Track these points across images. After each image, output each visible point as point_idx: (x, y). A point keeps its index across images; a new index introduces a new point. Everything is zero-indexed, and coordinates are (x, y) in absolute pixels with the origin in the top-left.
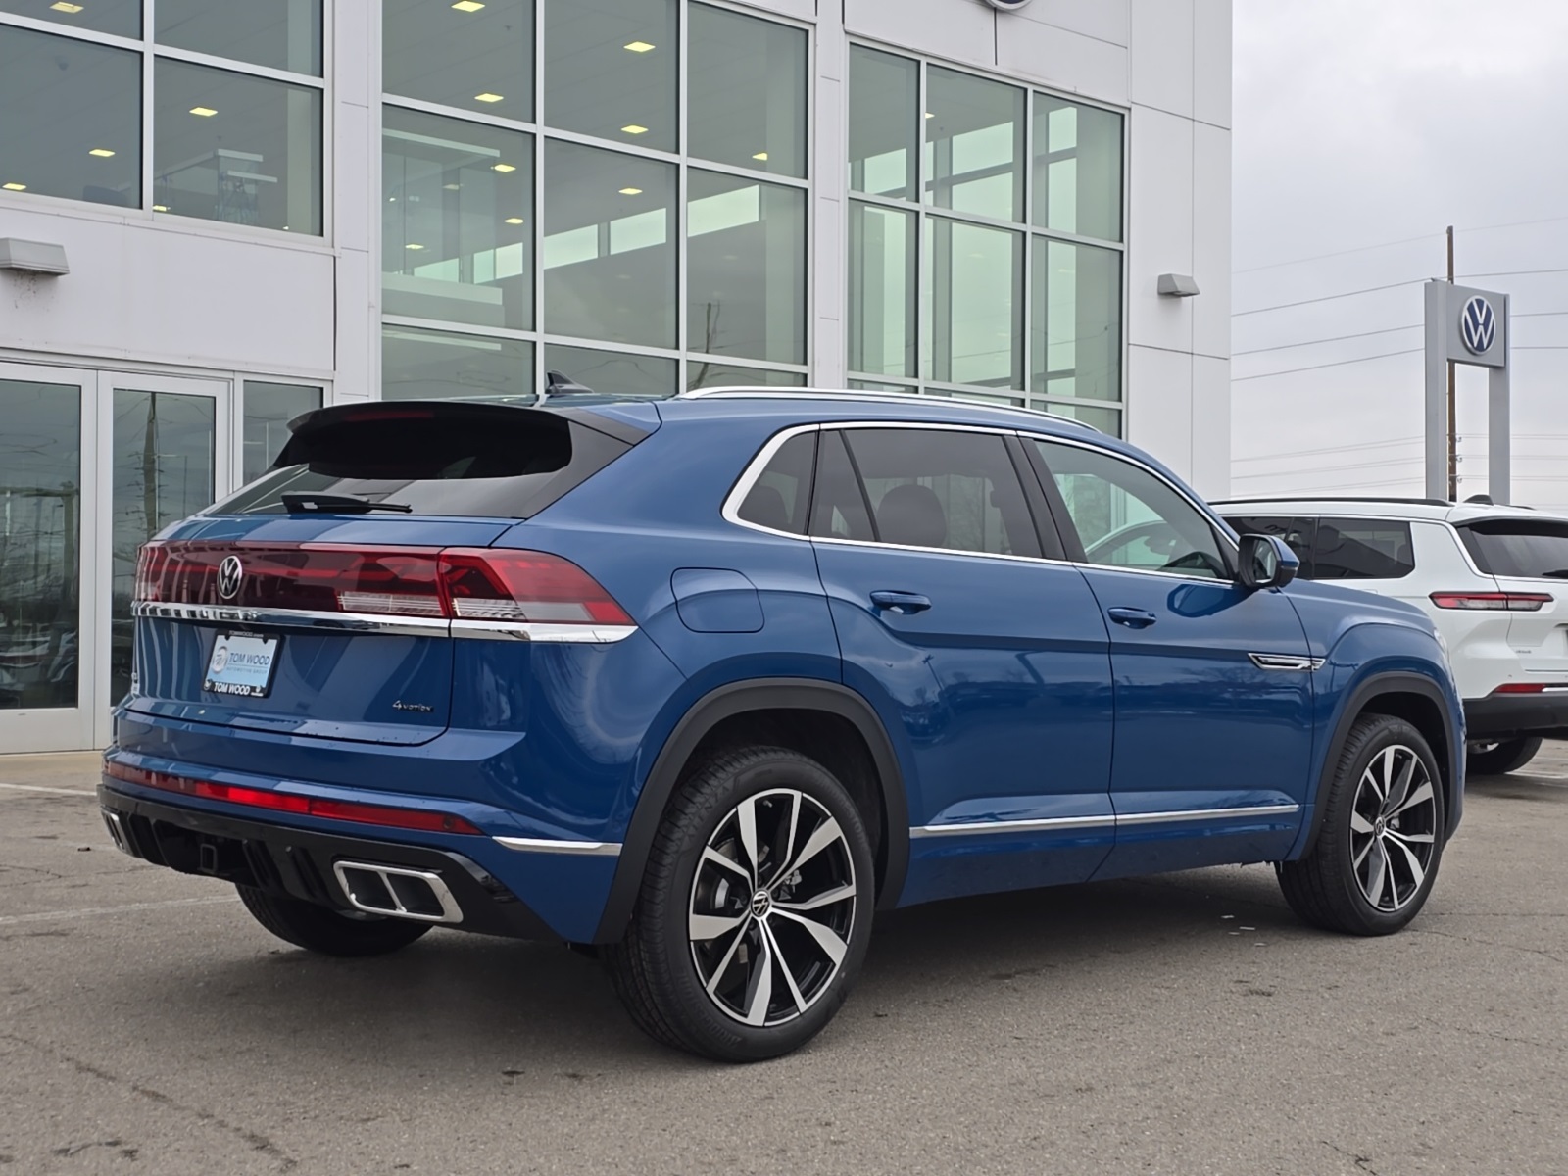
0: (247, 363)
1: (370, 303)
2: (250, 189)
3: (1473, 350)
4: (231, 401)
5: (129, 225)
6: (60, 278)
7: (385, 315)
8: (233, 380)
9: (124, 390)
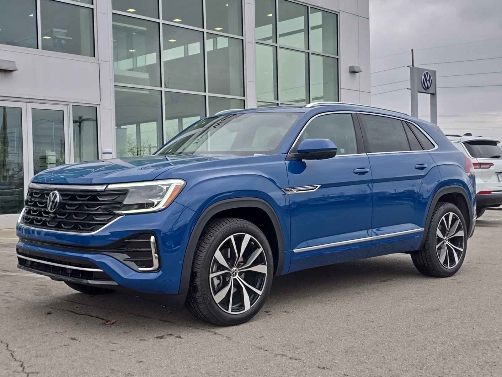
0: (73, 99)
1: (110, 79)
2: (63, 41)
3: (425, 89)
4: (68, 112)
5: (34, 54)
6: (14, 72)
7: (115, 83)
8: (69, 105)
9: (35, 109)
